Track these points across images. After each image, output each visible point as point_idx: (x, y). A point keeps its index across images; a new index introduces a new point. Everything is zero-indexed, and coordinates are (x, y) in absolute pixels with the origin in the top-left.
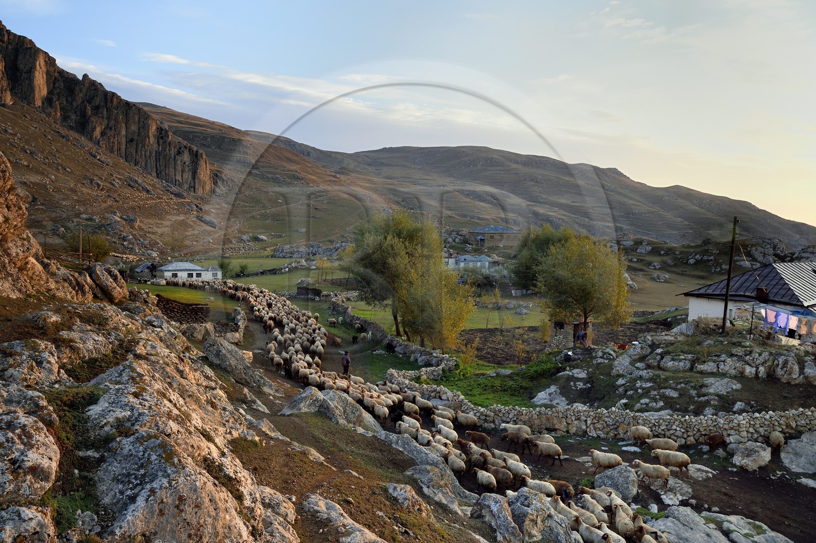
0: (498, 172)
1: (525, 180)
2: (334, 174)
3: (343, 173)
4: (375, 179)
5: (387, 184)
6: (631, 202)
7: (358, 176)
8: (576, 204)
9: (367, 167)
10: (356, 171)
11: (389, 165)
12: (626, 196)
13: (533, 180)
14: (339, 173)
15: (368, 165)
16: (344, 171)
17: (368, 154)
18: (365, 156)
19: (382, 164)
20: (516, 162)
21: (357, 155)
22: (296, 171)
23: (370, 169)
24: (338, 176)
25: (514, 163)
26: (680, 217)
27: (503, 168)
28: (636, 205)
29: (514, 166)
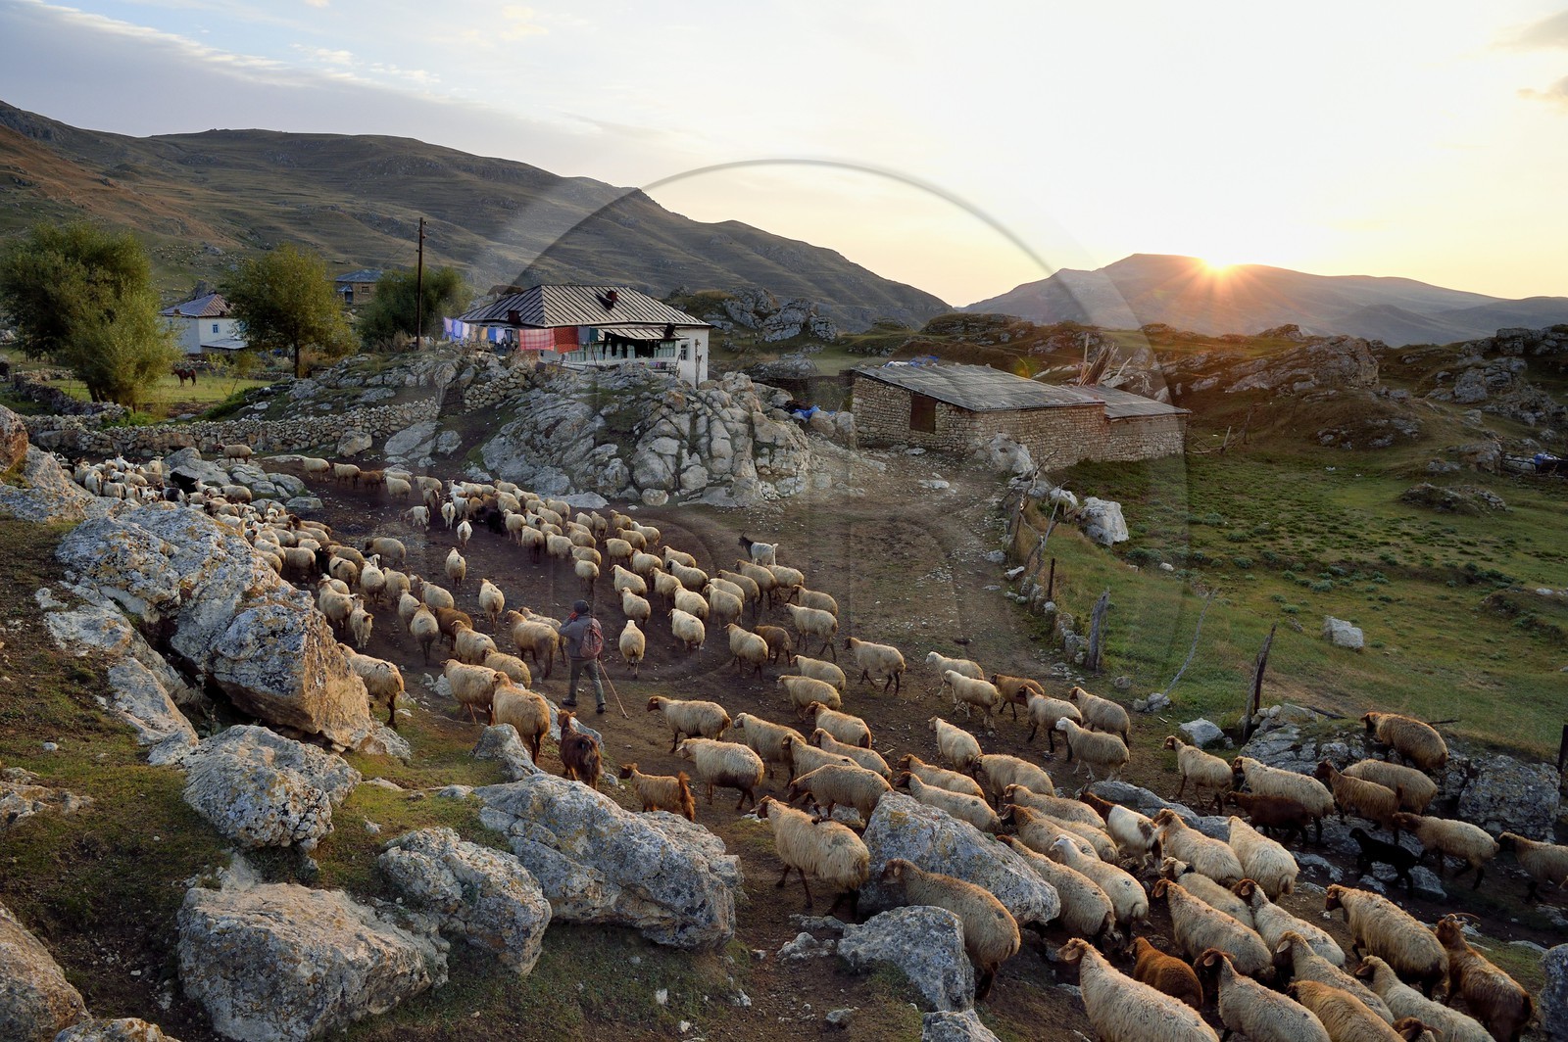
0: (435, 185)
1: (483, 202)
2: (103, 177)
3: (124, 177)
4: (195, 191)
5: (217, 201)
6: (661, 245)
7: (157, 182)
8: (573, 247)
9: (177, 166)
10: (152, 173)
11: (223, 164)
12: (654, 236)
13: (498, 203)
14: (114, 176)
15: (180, 162)
16: (124, 172)
17: (178, 141)
18: (175, 145)
19: (209, 162)
20: (468, 169)
21: (155, 142)
22: (17, 169)
23: (183, 169)
24: (111, 181)
25: (464, 170)
26: (735, 272)
27: (442, 179)
28: (669, 251)
29: (465, 176)
